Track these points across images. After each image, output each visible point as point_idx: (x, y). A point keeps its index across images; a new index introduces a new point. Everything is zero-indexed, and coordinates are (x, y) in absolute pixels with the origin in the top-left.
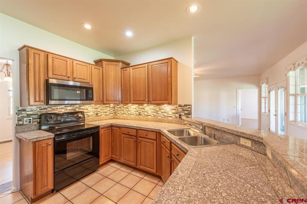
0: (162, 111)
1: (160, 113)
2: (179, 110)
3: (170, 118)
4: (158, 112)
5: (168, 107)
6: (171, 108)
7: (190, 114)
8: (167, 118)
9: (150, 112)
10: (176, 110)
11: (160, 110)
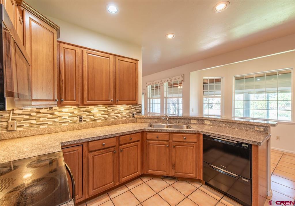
0: (116, 112)
1: (113, 114)
2: (132, 109)
3: (124, 119)
4: (111, 114)
5: (122, 108)
6: (125, 108)
7: (140, 112)
8: (121, 119)
9: (100, 115)
10: (130, 110)
11: (113, 111)
